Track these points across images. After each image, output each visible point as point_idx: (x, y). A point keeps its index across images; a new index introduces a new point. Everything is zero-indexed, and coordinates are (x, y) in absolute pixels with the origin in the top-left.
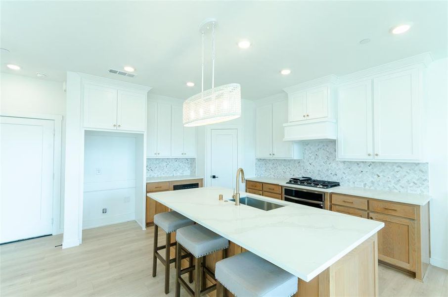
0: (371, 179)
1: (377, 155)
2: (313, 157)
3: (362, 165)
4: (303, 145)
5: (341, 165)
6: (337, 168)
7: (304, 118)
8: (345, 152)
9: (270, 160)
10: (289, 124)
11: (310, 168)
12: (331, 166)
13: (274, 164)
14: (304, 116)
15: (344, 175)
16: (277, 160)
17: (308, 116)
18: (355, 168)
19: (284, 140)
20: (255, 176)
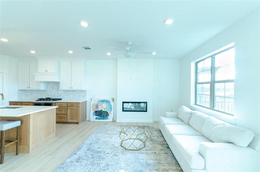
0: (72, 96)
1: (72, 88)
2: (52, 89)
3: (70, 91)
4: (47, 83)
5: (63, 92)
6: (61, 93)
7: (45, 72)
8: (62, 87)
9: (28, 90)
10: (38, 74)
11: (50, 94)
12: (59, 92)
13: (31, 92)
14: (45, 71)
15: (64, 96)
16: (33, 90)
17: (47, 71)
18: (68, 93)
19: (35, 81)
20: (17, 100)
